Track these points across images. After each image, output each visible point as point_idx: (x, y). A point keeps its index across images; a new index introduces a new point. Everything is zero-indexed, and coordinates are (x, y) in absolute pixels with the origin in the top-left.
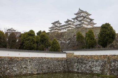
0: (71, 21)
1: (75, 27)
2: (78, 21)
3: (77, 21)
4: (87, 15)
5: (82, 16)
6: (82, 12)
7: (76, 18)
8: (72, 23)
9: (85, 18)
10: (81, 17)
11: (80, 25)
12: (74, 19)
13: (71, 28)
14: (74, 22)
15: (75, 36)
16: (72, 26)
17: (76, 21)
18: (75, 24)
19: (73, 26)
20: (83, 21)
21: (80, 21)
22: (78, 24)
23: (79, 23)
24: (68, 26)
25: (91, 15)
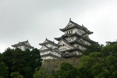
0: (52, 43)
1: (60, 56)
2: (67, 43)
3: (65, 44)
4: (84, 33)
8: (54, 47)
10: (72, 36)
12: (58, 39)
13: (51, 58)
14: (59, 46)
16: (54, 53)
17: (63, 42)
18: (61, 49)
19: (57, 54)
20: (76, 46)
21: (72, 44)
22: (67, 51)
24: (46, 53)
25: (92, 33)
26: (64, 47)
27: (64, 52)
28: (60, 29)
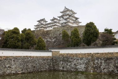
0: (57, 19)
1: (61, 25)
2: (64, 19)
4: (72, 13)
5: (68, 15)
6: (68, 10)
7: (62, 17)
8: (58, 21)
9: (71, 17)
10: (66, 15)
11: (65, 23)
12: (60, 17)
13: (56, 27)
14: (60, 20)
15: (60, 34)
16: (58, 24)
17: (61, 19)
18: (61, 22)
19: (59, 25)
20: (68, 20)
21: (66, 19)
22: (64, 23)
23: (65, 21)
24: (54, 24)
25: (76, 13)
26: (63, 21)
27: (62, 24)
28: (60, 12)
